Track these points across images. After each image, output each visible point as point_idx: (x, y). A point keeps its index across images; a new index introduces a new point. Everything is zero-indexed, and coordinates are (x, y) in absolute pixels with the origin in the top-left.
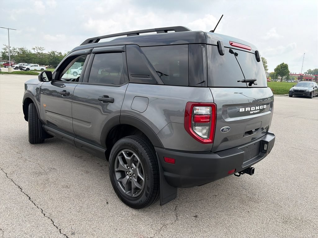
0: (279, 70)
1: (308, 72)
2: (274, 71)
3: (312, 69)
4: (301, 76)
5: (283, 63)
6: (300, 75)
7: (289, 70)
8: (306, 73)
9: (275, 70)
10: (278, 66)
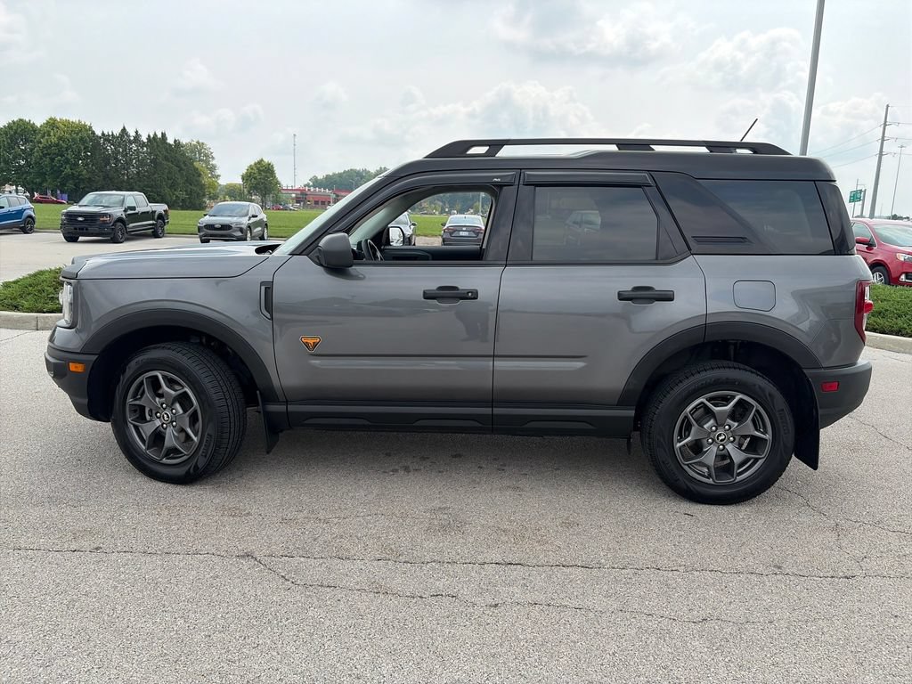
0: (255, 178)
1: (311, 184)
2: (240, 181)
3: (320, 177)
4: (302, 194)
5: (262, 160)
6: (299, 192)
7: (279, 179)
8: (308, 185)
9: (243, 179)
10: (251, 167)
